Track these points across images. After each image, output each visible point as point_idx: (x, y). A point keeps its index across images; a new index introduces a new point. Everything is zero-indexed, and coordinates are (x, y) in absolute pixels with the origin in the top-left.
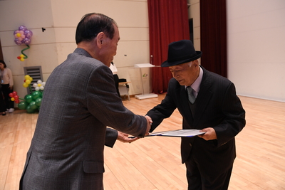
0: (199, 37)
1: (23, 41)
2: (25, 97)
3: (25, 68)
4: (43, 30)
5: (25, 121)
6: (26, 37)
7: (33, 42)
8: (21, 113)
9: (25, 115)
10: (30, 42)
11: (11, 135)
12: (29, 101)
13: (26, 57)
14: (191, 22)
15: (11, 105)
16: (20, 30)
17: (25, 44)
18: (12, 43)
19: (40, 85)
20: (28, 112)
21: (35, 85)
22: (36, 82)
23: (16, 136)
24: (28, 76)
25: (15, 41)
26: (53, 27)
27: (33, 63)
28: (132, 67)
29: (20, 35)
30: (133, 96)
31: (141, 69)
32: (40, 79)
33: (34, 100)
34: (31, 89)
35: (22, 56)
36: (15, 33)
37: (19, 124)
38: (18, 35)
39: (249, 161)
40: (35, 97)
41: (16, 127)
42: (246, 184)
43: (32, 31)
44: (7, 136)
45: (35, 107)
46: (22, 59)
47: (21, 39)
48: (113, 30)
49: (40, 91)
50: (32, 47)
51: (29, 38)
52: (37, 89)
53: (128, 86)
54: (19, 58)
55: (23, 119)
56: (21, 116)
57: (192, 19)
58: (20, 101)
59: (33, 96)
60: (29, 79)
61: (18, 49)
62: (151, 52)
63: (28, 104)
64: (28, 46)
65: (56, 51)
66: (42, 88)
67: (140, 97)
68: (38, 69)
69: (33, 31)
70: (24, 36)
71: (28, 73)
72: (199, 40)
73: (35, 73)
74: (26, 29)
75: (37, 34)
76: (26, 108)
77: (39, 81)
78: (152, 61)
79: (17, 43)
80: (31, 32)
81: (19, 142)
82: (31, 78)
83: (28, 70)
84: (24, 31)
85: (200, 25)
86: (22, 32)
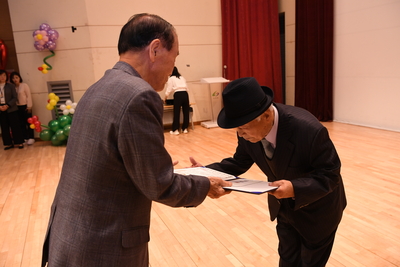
0: (294, 39)
1: (46, 46)
2: (50, 124)
3: (48, 83)
4: (74, 29)
5: (50, 156)
6: (50, 40)
7: (59, 47)
8: (43, 145)
9: (50, 149)
10: (55, 46)
11: (31, 175)
12: (54, 129)
13: (50, 68)
14: (282, 17)
15: (30, 134)
16: (41, 29)
17: (49, 50)
18: (31, 47)
19: (69, 107)
20: (53, 145)
21: (63, 106)
22: (64, 102)
23: (38, 177)
24: (52, 94)
25: (35, 46)
26: (87, 25)
27: (59, 76)
28: (198, 82)
29: (42, 36)
30: (198, 123)
31: (210, 85)
32: (69, 98)
33: (61, 128)
34: (57, 113)
35: (45, 66)
36: (34, 35)
37: (42, 161)
38: (39, 36)
39: (363, 218)
40: (63, 124)
41: (38, 164)
42: (357, 251)
43: (58, 30)
44: (26, 177)
45: (62, 138)
46: (45, 71)
47: (43, 43)
48: (173, 38)
49: (70, 115)
50: (58, 54)
51: (53, 41)
52: (66, 112)
54: (41, 69)
55: (47, 154)
56: (44, 149)
57: (284, 14)
58: (43, 128)
59: (60, 122)
60: (54, 99)
61: (39, 57)
62: (225, 62)
63: (53, 133)
64: (53, 52)
65: (92, 59)
66: (72, 111)
67: (208, 125)
68: (67, 84)
69: (60, 32)
70: (47, 39)
71: (53, 90)
72: (294, 44)
73: (62, 90)
74: (50, 29)
75: (64, 35)
76: (50, 139)
77: (69, 101)
78: (225, 74)
79: (37, 48)
80: (57, 33)
81: (42, 185)
82: (57, 98)
83: (53, 85)
84: (47, 32)
85: (294, 22)
86: (44, 32)
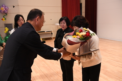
1: (4, 12)
2: (5, 38)
3: (4, 24)
4: (14, 7)
6: (6, 10)
7: (9, 12)
10: (7, 12)
13: (5, 19)
14: (81, 4)
16: (2, 6)
26: (18, 6)
27: (9, 22)
28: (54, 25)
30: (54, 38)
31: (58, 26)
35: (4, 18)
36: (0, 8)
38: (2, 9)
43: (8, 7)
46: (4, 20)
47: (3, 11)
50: (8, 14)
51: (7, 10)
53: (52, 33)
54: (2, 19)
57: (81, 3)
60: (7, 29)
61: (2, 15)
64: (6, 14)
68: (11, 25)
70: (4, 9)
71: (6, 27)
72: (85, 13)
74: (5, 6)
79: (1, 13)
82: (8, 29)
83: (6, 25)
84: (5, 7)
85: (85, 6)
86: (4, 7)
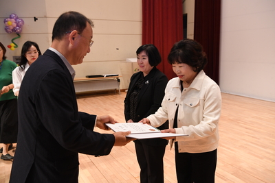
1: (14, 30)
3: (14, 57)
4: (35, 19)
6: (17, 26)
7: (24, 31)
10: (21, 31)
13: (16, 46)
16: (11, 18)
17: (16, 33)
18: (2, 30)
25: (6, 30)
26: (45, 17)
28: (124, 61)
29: (12, 23)
31: (132, 63)
35: (13, 45)
36: (5, 21)
38: (10, 23)
43: (23, 19)
46: (13, 48)
47: (12, 28)
50: (22, 36)
51: (20, 27)
53: (119, 80)
54: (9, 47)
57: (186, 14)
61: (9, 37)
64: (19, 35)
65: (48, 41)
69: (25, 20)
70: (15, 25)
74: (17, 18)
75: (28, 23)
79: (7, 31)
80: (23, 21)
83: (17, 59)
84: (16, 20)
86: (13, 20)
